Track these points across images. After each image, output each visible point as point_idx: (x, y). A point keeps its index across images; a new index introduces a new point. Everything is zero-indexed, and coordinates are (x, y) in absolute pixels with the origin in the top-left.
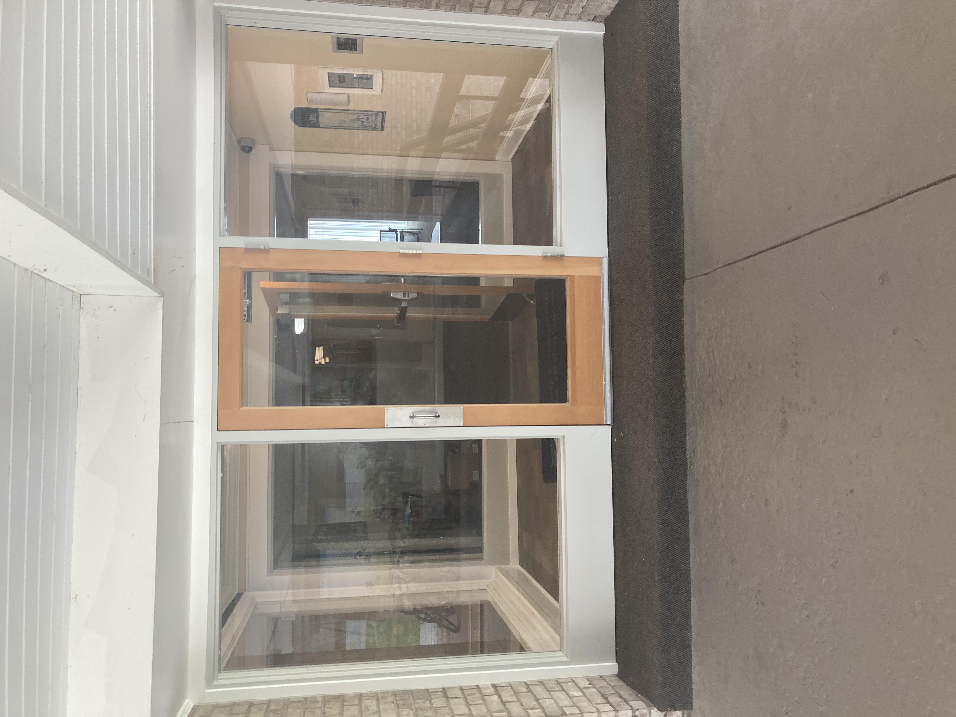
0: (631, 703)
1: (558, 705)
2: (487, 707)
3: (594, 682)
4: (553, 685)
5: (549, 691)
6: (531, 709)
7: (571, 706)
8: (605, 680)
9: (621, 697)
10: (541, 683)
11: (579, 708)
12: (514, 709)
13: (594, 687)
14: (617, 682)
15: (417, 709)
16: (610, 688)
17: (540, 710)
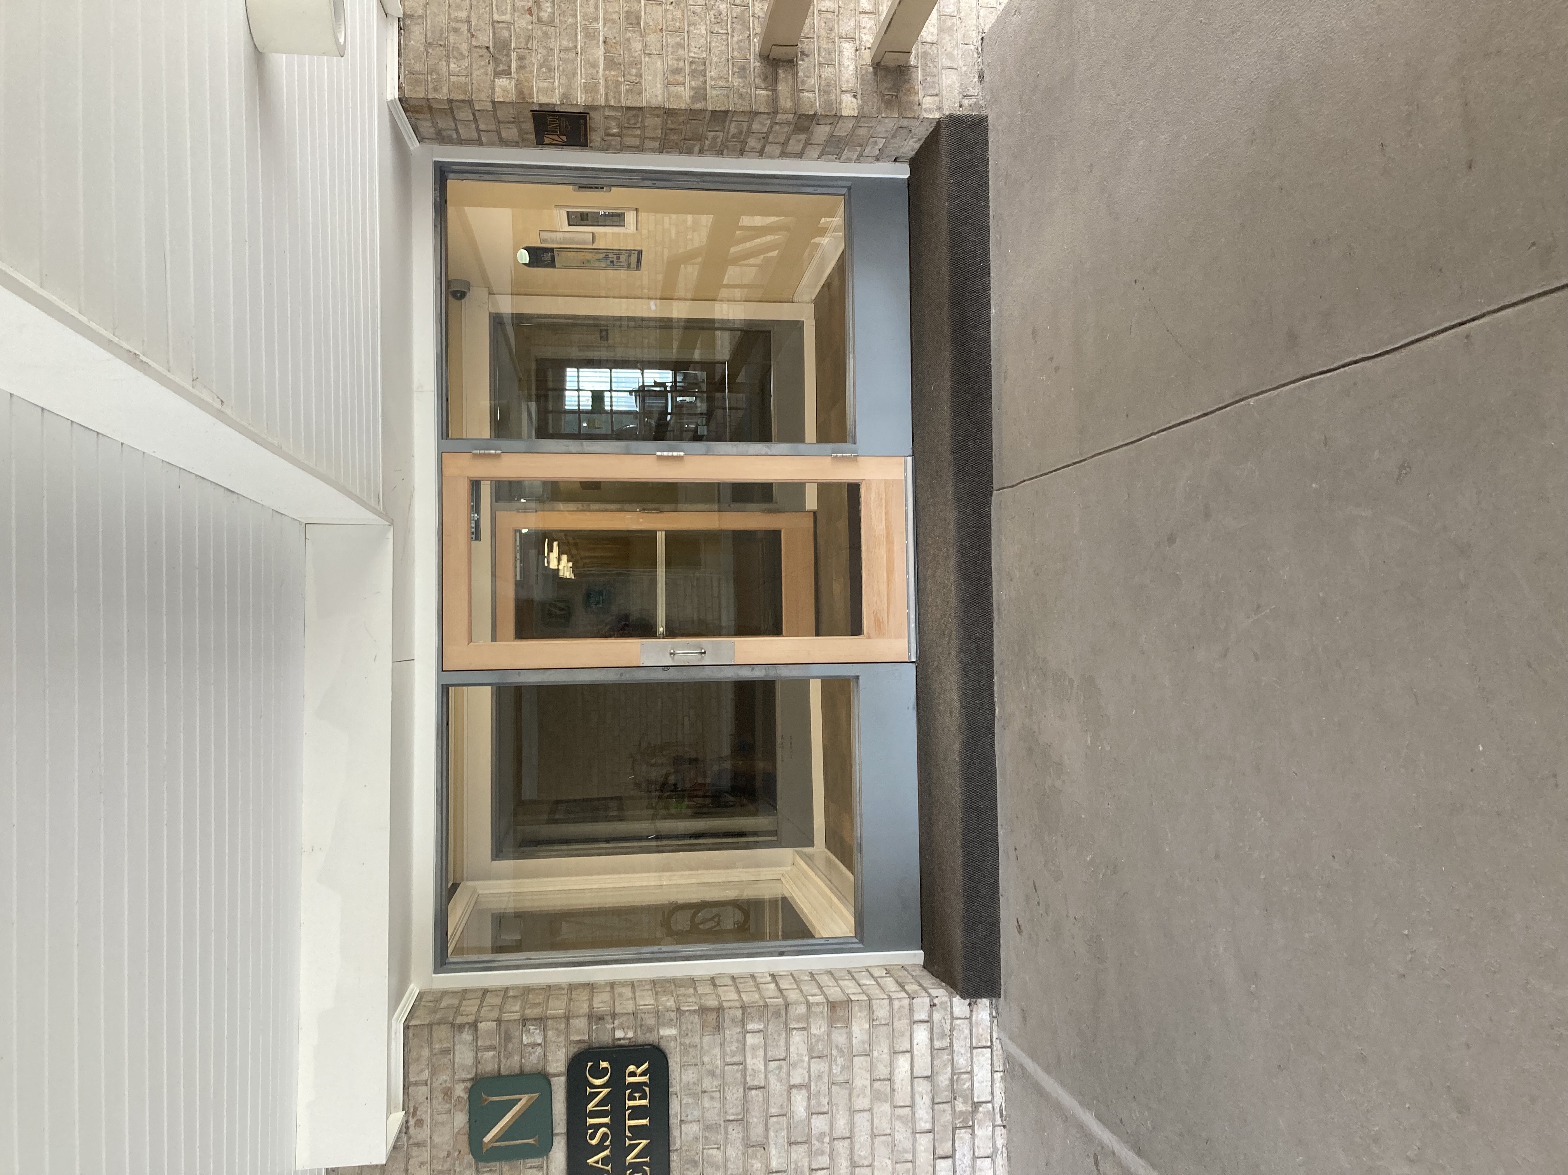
0: (930, 991)
1: (843, 991)
2: (760, 993)
3: (892, 972)
4: (844, 974)
5: (836, 981)
6: (812, 996)
7: (860, 993)
8: (906, 970)
9: (920, 985)
10: (830, 973)
11: (868, 995)
12: (792, 996)
13: (891, 976)
14: (919, 972)
15: (678, 996)
16: (910, 977)
17: (822, 997)
